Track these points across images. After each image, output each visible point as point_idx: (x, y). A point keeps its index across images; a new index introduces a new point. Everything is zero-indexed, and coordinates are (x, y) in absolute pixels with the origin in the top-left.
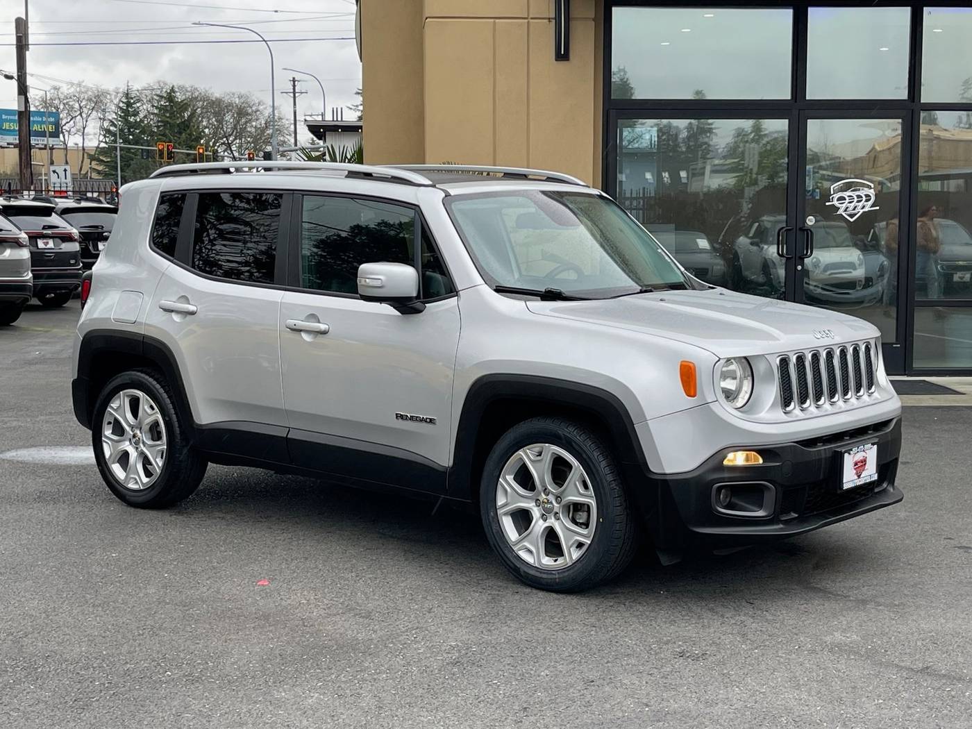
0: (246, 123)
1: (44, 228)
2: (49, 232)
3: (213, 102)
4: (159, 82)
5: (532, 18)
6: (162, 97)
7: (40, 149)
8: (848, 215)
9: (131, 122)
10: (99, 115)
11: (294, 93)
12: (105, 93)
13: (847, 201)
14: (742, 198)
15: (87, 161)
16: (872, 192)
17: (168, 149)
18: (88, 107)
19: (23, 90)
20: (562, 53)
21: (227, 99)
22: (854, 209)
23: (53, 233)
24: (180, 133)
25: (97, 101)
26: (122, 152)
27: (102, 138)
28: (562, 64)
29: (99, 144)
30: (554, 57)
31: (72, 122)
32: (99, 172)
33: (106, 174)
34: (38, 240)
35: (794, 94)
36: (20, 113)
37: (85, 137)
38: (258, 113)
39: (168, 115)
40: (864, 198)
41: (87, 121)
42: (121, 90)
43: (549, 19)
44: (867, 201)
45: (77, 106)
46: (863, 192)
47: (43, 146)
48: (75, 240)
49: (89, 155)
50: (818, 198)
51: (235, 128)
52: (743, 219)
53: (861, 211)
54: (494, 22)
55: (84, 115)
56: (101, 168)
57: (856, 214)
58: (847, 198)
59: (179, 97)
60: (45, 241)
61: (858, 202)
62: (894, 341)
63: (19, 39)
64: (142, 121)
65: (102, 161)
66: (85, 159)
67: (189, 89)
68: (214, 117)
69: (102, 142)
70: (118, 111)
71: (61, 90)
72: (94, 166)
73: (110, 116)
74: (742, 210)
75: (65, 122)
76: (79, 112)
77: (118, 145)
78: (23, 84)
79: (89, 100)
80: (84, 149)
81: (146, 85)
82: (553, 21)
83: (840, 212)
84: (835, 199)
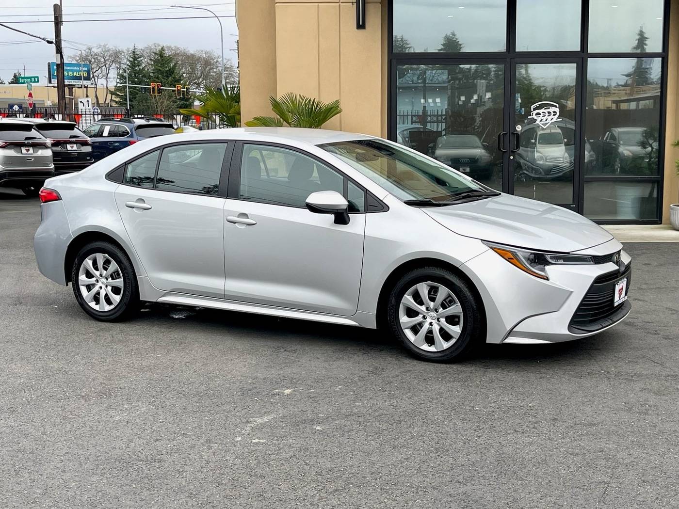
0: (210, 69)
1: (70, 137)
2: (73, 140)
3: (189, 57)
4: (155, 44)
5: (341, 3)
6: (155, 53)
7: (78, 88)
8: (543, 124)
9: (136, 70)
10: (117, 66)
12: (120, 52)
13: (542, 115)
14: (476, 114)
15: (109, 96)
16: (557, 110)
17: (158, 87)
18: (110, 60)
19: (59, 50)
20: (361, 24)
21: (198, 54)
22: (546, 121)
23: (76, 140)
24: (168, 77)
25: (116, 56)
26: (131, 89)
27: (118, 80)
28: (361, 31)
29: (117, 84)
30: (356, 26)
31: (100, 70)
32: (116, 102)
33: (121, 104)
34: (67, 145)
35: (508, 48)
36: (58, 65)
37: (108, 80)
38: (218, 63)
39: (160, 65)
40: (552, 114)
41: (109, 70)
42: (131, 50)
43: (353, 3)
44: (554, 115)
45: (102, 60)
46: (552, 110)
47: (80, 86)
48: (89, 145)
49: (110, 91)
50: (523, 113)
51: (202, 73)
52: (476, 127)
53: (551, 122)
54: (318, 5)
55: (107, 66)
56: (117, 100)
57: (547, 124)
58: (542, 114)
59: (167, 53)
60: (71, 145)
61: (548, 116)
62: (572, 203)
63: (56, 18)
64: (143, 69)
65: (118, 95)
66: (108, 94)
67: (174, 48)
68: (190, 66)
69: (119, 83)
70: (128, 63)
71: (93, 50)
72: (113, 98)
73: (124, 66)
74: (475, 122)
75: (94, 70)
76: (104, 64)
77: (127, 85)
78: (59, 47)
79: (110, 56)
80: (107, 88)
81: (147, 46)
82: (355, 4)
83: (537, 122)
84: (534, 114)
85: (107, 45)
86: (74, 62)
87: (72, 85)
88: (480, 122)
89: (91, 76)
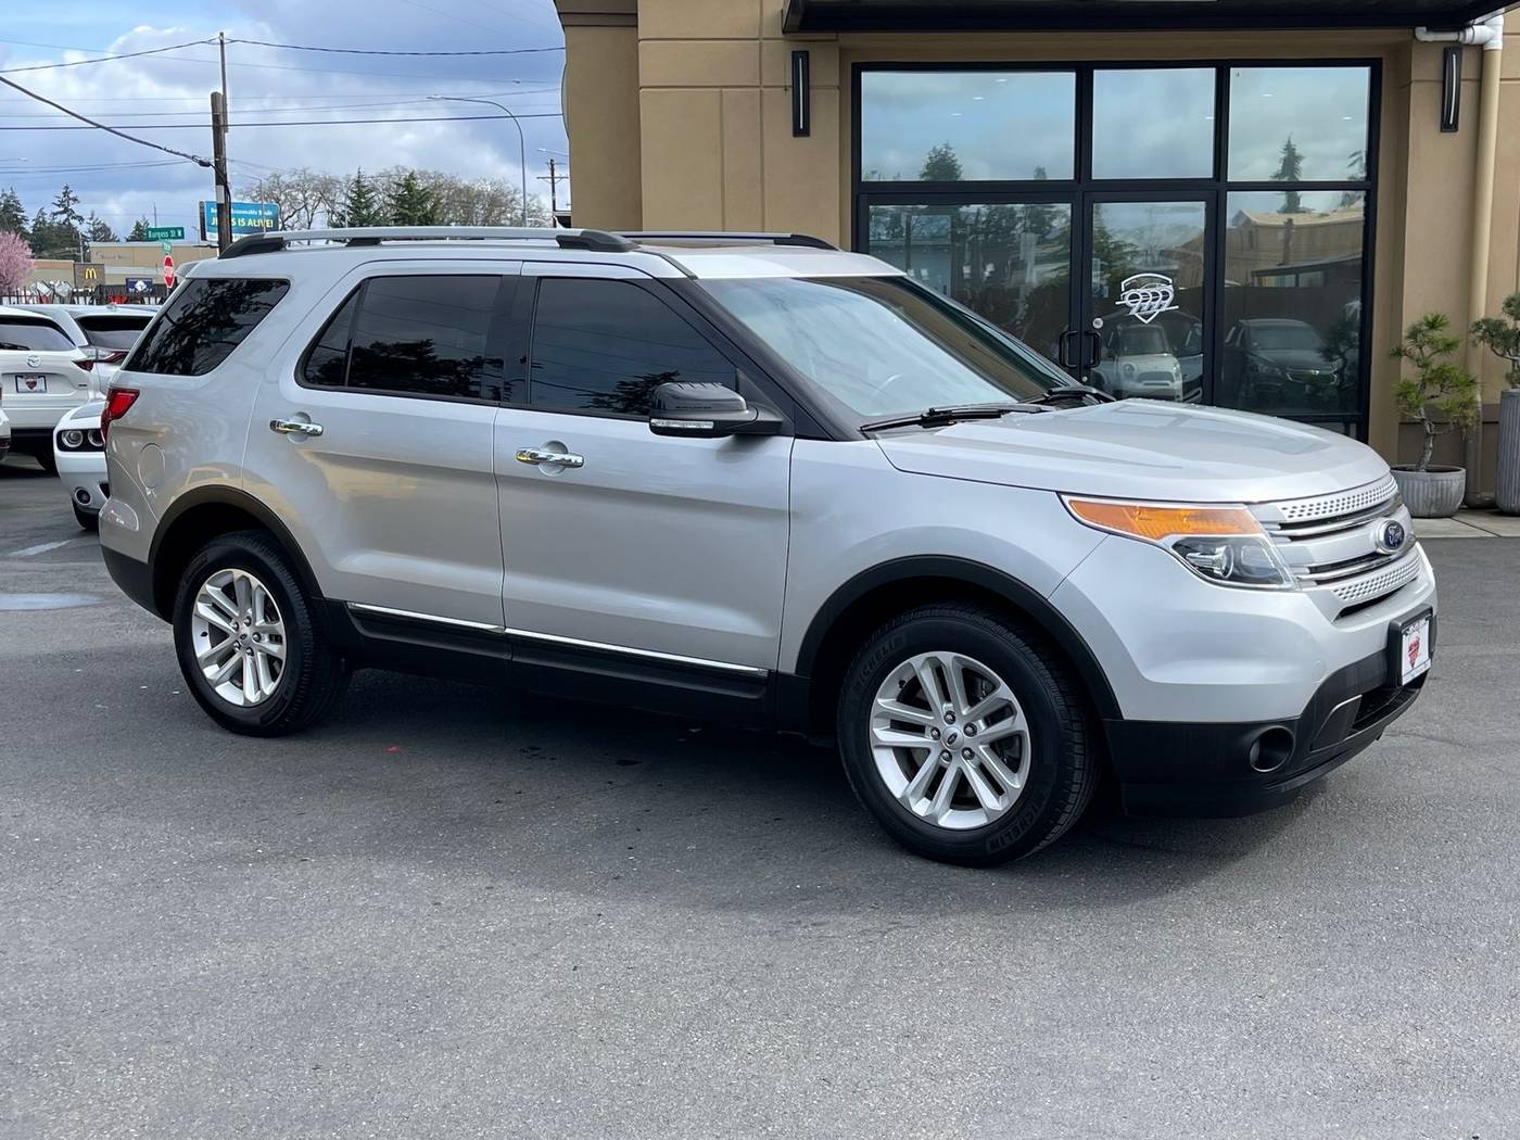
0: (500, 214)
3: (460, 190)
4: (397, 167)
5: (764, 87)
6: (399, 185)
8: (1142, 316)
9: (362, 215)
10: (327, 207)
11: (553, 178)
12: (333, 182)
13: (1141, 299)
14: (1018, 297)
16: (1170, 289)
18: (314, 198)
19: (221, 179)
20: (801, 127)
21: (477, 187)
22: (1149, 309)
25: (325, 189)
28: (801, 141)
30: (792, 132)
31: (295, 216)
35: (1078, 175)
36: (220, 207)
38: (514, 202)
39: (406, 206)
40: (1161, 296)
41: (312, 215)
42: (352, 178)
43: (785, 87)
44: (1164, 299)
45: (301, 196)
46: (1159, 289)
50: (1106, 296)
52: (1018, 322)
53: (1158, 311)
54: (720, 92)
55: (310, 208)
57: (1152, 315)
58: (1141, 296)
59: (420, 184)
61: (1154, 300)
63: (216, 118)
64: (376, 213)
67: (432, 175)
68: (462, 208)
70: (348, 202)
71: (282, 178)
73: (339, 209)
74: (1016, 313)
75: (286, 216)
76: (304, 204)
78: (222, 172)
79: (315, 189)
81: (383, 172)
82: (791, 90)
83: (1133, 312)
84: (1127, 298)
86: (248, 201)
88: (1025, 313)
89: (280, 226)
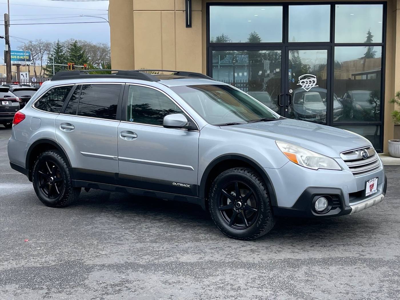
0: (106, 55)
1: (5, 97)
2: (7, 98)
3: (92, 47)
4: (71, 39)
6: (71, 45)
7: (23, 66)
8: (306, 89)
9: (59, 55)
10: (48, 52)
12: (50, 44)
13: (305, 83)
14: (263, 82)
16: (315, 79)
17: (72, 65)
18: (43, 49)
19: (7, 42)
20: (189, 24)
21: (98, 45)
22: (308, 86)
23: (8, 99)
24: (79, 59)
25: (47, 47)
26: (56, 67)
27: (48, 62)
28: (189, 29)
29: (48, 64)
30: (185, 26)
31: (37, 55)
32: (47, 75)
33: (50, 76)
34: (2, 102)
35: (283, 41)
36: (5, 52)
37: (42, 61)
39: (74, 52)
40: (312, 82)
41: (43, 55)
42: (56, 42)
43: (183, 11)
44: (313, 83)
45: (39, 49)
46: (312, 79)
47: (24, 65)
48: (18, 102)
49: (43, 68)
50: (294, 82)
51: (101, 56)
53: (311, 87)
54: (161, 12)
55: (42, 52)
56: (47, 73)
57: (309, 88)
58: (305, 82)
59: (79, 45)
60: (5, 102)
61: (310, 83)
63: (6, 22)
64: (64, 54)
65: (48, 70)
66: (42, 70)
67: (83, 42)
68: (93, 52)
69: (49, 63)
70: (55, 51)
71: (33, 43)
72: (45, 73)
73: (51, 53)
74: (263, 87)
75: (34, 55)
76: (40, 51)
77: (54, 64)
78: (8, 40)
79: (44, 46)
80: (42, 66)
81: (66, 40)
82: (185, 11)
83: (303, 87)
84: (301, 82)
85: (41, 39)
86: (22, 50)
87: (19, 64)
88: (266, 88)
89: (31, 58)
